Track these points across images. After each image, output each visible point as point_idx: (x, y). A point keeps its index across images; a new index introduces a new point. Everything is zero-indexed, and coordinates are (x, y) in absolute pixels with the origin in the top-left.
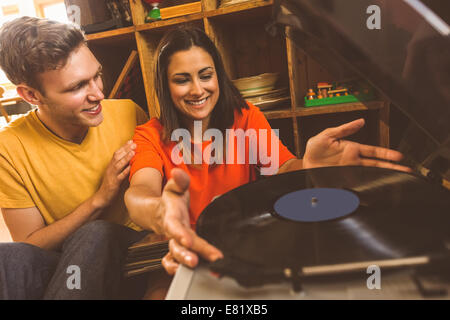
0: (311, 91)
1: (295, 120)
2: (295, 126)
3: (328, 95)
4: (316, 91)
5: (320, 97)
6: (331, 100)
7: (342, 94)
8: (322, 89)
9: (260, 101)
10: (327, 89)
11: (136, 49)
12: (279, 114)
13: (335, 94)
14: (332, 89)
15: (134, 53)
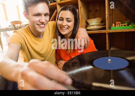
0: (113, 24)
1: (107, 33)
2: (107, 36)
3: (120, 26)
4: (115, 24)
5: (117, 26)
6: (121, 27)
7: (125, 25)
8: (117, 24)
9: (95, 27)
10: (119, 24)
11: (57, 9)
12: (101, 32)
13: (122, 26)
14: (121, 24)
15: (56, 10)
